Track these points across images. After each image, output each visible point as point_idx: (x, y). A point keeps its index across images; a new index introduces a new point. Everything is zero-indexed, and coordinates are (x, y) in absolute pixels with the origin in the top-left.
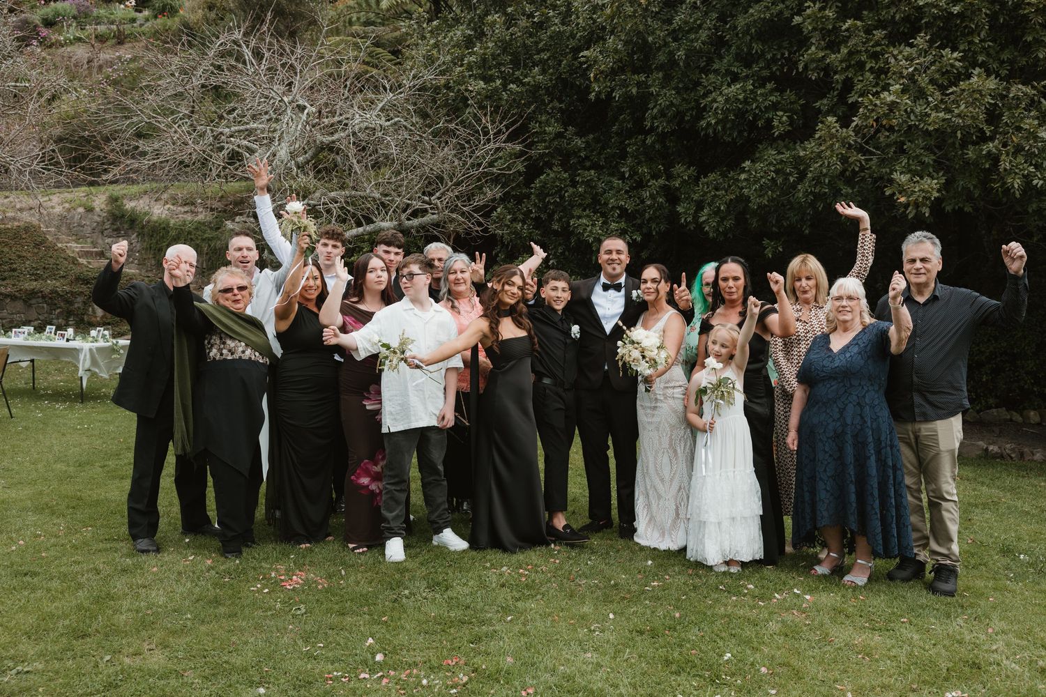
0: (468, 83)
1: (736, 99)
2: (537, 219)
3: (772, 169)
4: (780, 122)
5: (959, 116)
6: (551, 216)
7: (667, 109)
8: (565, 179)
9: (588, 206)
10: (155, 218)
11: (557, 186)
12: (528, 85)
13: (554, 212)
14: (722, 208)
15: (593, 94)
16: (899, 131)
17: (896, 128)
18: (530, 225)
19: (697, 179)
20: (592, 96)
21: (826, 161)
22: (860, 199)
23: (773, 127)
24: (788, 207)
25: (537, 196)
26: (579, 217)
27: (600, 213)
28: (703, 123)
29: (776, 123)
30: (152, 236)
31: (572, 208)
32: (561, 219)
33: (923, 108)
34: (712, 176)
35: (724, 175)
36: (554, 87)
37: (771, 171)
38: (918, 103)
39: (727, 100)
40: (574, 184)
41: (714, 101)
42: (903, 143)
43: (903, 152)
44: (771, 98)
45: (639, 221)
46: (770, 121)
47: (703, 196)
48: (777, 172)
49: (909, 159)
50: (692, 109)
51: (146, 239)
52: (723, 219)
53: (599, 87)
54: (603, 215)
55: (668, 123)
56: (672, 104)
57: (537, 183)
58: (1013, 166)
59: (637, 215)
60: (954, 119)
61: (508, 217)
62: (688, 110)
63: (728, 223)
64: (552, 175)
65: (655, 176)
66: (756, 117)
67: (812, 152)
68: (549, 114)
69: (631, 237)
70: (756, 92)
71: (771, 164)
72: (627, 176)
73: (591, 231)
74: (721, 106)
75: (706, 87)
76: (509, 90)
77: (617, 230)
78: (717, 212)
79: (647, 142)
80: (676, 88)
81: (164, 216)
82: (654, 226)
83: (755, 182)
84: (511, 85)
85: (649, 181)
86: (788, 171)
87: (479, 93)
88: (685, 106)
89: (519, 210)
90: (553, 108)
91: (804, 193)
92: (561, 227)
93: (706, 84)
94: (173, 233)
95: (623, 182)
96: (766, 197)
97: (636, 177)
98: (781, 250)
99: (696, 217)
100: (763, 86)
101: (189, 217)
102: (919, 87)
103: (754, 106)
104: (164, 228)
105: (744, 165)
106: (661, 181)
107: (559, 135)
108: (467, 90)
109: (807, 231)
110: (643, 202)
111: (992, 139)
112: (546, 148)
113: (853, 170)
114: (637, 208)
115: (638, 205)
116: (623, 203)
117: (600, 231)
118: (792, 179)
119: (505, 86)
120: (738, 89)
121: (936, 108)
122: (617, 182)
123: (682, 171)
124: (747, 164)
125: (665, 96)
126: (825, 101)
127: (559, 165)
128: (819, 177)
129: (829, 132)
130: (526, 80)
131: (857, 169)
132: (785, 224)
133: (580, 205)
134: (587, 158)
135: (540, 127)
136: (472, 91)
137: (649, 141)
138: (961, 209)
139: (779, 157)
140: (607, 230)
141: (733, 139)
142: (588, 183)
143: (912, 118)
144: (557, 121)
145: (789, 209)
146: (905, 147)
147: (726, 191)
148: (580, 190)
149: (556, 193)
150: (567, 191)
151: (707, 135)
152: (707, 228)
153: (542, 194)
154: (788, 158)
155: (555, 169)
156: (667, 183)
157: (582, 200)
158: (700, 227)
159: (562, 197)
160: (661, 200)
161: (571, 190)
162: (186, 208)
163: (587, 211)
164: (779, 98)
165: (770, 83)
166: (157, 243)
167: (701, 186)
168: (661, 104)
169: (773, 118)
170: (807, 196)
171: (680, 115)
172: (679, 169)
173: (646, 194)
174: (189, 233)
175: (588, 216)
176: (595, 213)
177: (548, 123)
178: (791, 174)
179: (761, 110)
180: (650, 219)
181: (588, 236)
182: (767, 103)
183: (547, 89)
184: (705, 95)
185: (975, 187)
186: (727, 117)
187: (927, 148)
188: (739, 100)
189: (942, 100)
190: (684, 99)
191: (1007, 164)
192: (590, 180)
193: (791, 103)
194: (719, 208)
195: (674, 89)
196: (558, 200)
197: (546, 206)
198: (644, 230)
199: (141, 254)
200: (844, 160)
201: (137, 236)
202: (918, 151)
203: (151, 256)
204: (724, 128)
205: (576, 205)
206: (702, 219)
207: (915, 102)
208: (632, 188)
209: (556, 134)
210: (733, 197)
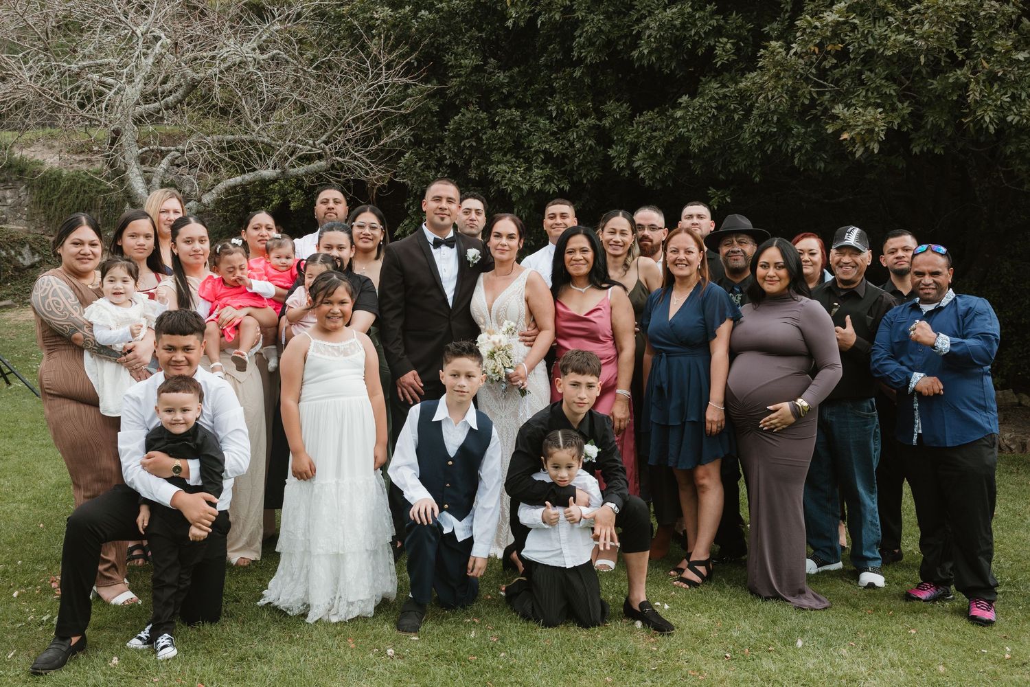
0: (374, 10)
1: (672, 25)
2: (453, 166)
3: (713, 105)
4: (724, 51)
5: (922, 37)
6: (468, 162)
7: (595, 36)
8: (482, 120)
9: (510, 150)
10: (46, 168)
11: (473, 128)
12: (442, 11)
13: (471, 158)
14: (659, 151)
15: (511, 21)
16: (855, 59)
17: (852, 56)
18: (445, 173)
19: (632, 117)
20: (510, 23)
21: (770, 94)
22: (814, 140)
23: (715, 56)
24: (736, 150)
25: (453, 139)
26: (499, 163)
27: (524, 158)
28: (635, 54)
29: (718, 51)
30: (42, 188)
31: (491, 152)
32: (479, 165)
33: (883, 30)
34: (648, 115)
35: (661, 113)
36: (473, 12)
37: (712, 107)
38: (877, 24)
39: (661, 27)
40: (494, 125)
41: (648, 27)
42: (861, 73)
43: (862, 83)
44: (711, 22)
45: (568, 167)
46: (711, 49)
47: (637, 137)
48: (719, 108)
49: (867, 91)
50: (626, 36)
51: (36, 191)
52: (661, 164)
53: (517, 13)
54: (527, 160)
55: (597, 52)
56: (600, 31)
57: (451, 126)
58: (984, 96)
59: (567, 161)
60: (916, 42)
61: (419, 164)
62: (620, 38)
63: (666, 170)
64: (469, 115)
65: (584, 115)
66: (695, 43)
67: (754, 83)
68: (467, 44)
69: (557, 186)
70: (694, 16)
71: (712, 98)
72: (554, 115)
73: (510, 180)
74: (654, 33)
75: (639, 11)
76: (419, 18)
77: (541, 178)
78: (653, 156)
79: (575, 74)
80: (605, 13)
81: (56, 165)
82: (584, 172)
83: (693, 121)
84: (423, 12)
85: (577, 120)
86: (732, 107)
87: (384, 21)
88: (616, 34)
89: (431, 156)
90: (471, 38)
91: (750, 134)
92: (480, 176)
93: (639, 7)
94: (65, 185)
95: (551, 122)
96: (706, 138)
97: (565, 117)
98: (729, 200)
99: (630, 163)
100: (702, 8)
101: (84, 167)
102: (878, 7)
103: (693, 32)
104: (55, 180)
105: (680, 100)
106: (591, 121)
107: (477, 69)
108: (372, 18)
109: (757, 179)
110: (572, 145)
111: (961, 65)
112: (462, 83)
113: (803, 104)
114: (564, 152)
115: (567, 148)
116: (547, 147)
117: (520, 179)
118: (736, 117)
119: (415, 12)
120: (674, 13)
121: (898, 30)
122: (543, 122)
123: (615, 109)
124: (685, 98)
125: (593, 21)
126: (775, 25)
127: (478, 103)
128: (766, 114)
129: (773, 59)
130: (440, 5)
131: (807, 102)
132: (732, 170)
133: (500, 149)
134: (510, 94)
135: (456, 59)
136: (377, 20)
137: (577, 74)
138: (930, 151)
139: (722, 91)
140: (531, 177)
141: (671, 70)
142: (509, 123)
143: (871, 41)
144: (475, 52)
145: (737, 152)
146: (863, 77)
147: (664, 133)
148: (500, 131)
149: (472, 135)
150: (485, 133)
151: (641, 66)
152: (642, 175)
153: (457, 137)
154: (733, 92)
155: (472, 108)
156: (598, 123)
157: (502, 143)
158: (634, 173)
159: (479, 140)
160: (590, 142)
161: (490, 132)
162: (82, 157)
163: (508, 156)
164: (722, 22)
165: (710, 4)
166: (47, 196)
167: (635, 125)
168: (587, 31)
169: (715, 45)
170: (754, 137)
171: (609, 43)
172: (610, 105)
173: (573, 136)
174: (83, 184)
175: (508, 162)
176: (517, 158)
177: (464, 55)
178: (735, 110)
179: (700, 37)
180: (580, 164)
181: (506, 184)
182: (707, 28)
183: (464, 16)
184: (639, 21)
185: (947, 123)
186: (663, 46)
187: (890, 78)
188: (675, 26)
189: (905, 20)
190: (614, 26)
191: (977, 94)
192: (511, 120)
193: (738, 28)
194: (655, 151)
195: (603, 13)
196: (474, 144)
197: (461, 151)
198: (575, 179)
199: (30, 208)
200: (793, 93)
201: (26, 188)
202: (878, 81)
203: (41, 211)
204: (659, 59)
205: (495, 149)
206: (636, 164)
207: (875, 24)
208: (561, 130)
209: (473, 68)
210: (671, 138)
